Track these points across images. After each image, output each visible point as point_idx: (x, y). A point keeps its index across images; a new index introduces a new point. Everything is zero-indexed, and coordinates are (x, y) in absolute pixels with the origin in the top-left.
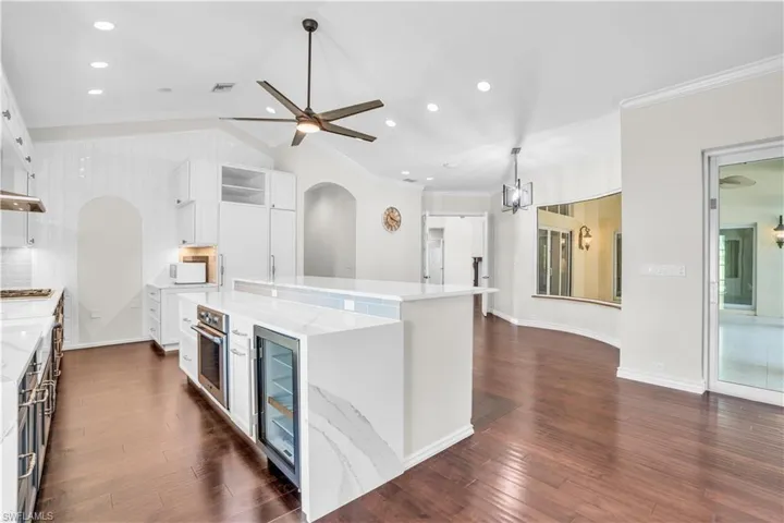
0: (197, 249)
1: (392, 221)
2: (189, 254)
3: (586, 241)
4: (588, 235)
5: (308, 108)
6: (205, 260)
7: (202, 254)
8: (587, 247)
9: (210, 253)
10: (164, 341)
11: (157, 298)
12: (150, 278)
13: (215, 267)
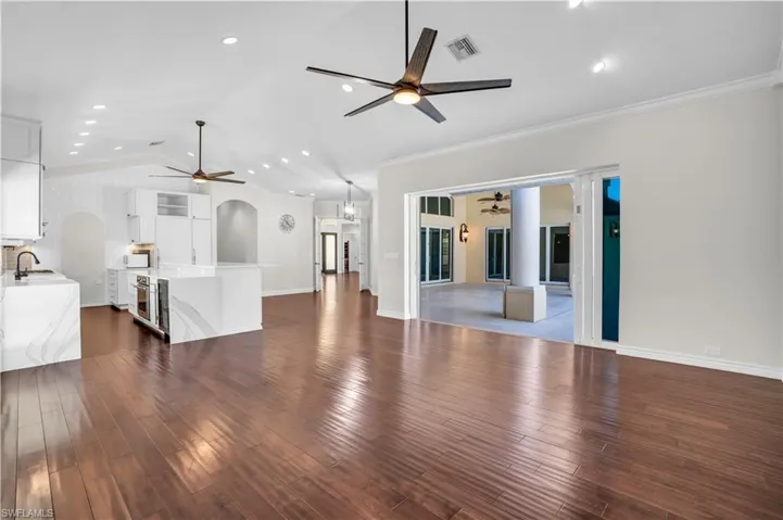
0: (143, 245)
1: (287, 224)
2: (137, 249)
3: (465, 235)
4: (466, 231)
5: (200, 170)
6: (148, 252)
7: (146, 248)
8: (466, 240)
9: (150, 248)
10: (119, 302)
11: (114, 276)
12: (111, 264)
13: (154, 257)
